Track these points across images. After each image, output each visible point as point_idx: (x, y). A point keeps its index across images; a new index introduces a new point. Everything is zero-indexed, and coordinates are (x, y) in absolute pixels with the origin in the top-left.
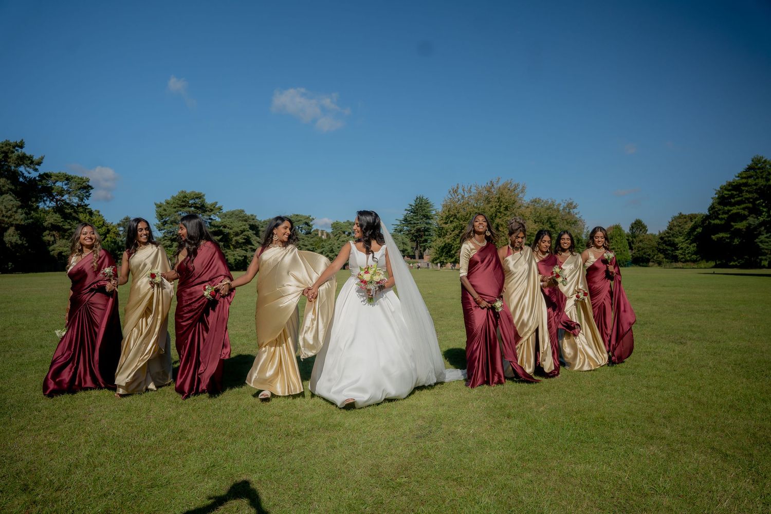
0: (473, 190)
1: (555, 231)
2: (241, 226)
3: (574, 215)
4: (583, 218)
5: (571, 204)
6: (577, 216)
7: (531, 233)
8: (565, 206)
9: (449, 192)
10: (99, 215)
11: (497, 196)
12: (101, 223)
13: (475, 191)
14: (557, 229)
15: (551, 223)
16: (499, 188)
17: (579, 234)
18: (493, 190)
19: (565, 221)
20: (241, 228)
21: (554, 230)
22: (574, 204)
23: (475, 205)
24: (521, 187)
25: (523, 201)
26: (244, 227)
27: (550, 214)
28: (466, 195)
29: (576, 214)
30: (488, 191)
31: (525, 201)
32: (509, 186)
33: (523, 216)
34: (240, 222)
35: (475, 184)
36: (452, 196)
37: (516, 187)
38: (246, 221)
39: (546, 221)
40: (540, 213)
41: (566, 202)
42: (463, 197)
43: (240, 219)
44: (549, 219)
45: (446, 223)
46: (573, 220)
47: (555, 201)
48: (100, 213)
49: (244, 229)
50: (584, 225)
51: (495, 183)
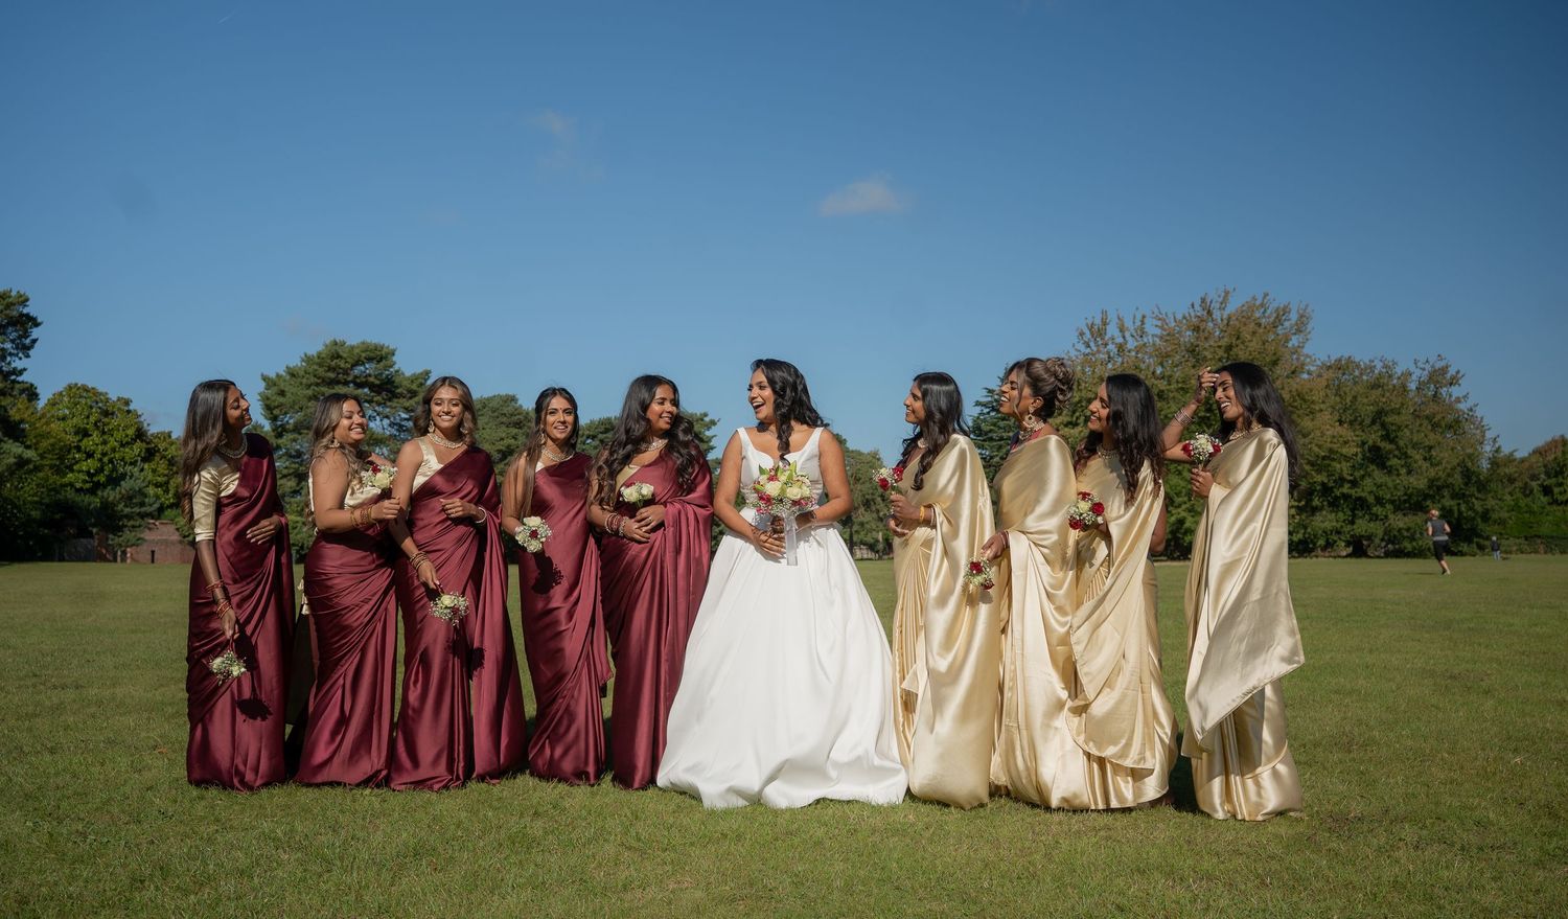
0: (1152, 328)
1: (1398, 448)
2: (502, 439)
3: (1450, 406)
4: (1479, 413)
5: (1444, 370)
6: (1462, 406)
7: (1331, 451)
8: (1425, 376)
9: (1082, 334)
10: (129, 412)
11: (1224, 342)
12: (131, 432)
13: (1158, 332)
14: (1401, 443)
15: (1383, 426)
16: (1229, 319)
17: (1470, 456)
18: (1211, 325)
19: (1425, 422)
20: (501, 446)
21: (1393, 447)
22: (1452, 371)
23: (1159, 371)
24: (1294, 317)
25: (1302, 358)
26: (507, 442)
27: (1384, 400)
28: (1131, 344)
29: (1458, 400)
30: (1196, 329)
31: (1307, 356)
32: (1257, 315)
33: (1305, 401)
34: (504, 428)
35: (1156, 311)
36: (1088, 346)
37: (1281, 314)
38: (518, 425)
39: (1368, 421)
40: (1355, 397)
41: (1428, 367)
42: (1121, 348)
43: (505, 419)
44: (1379, 416)
45: (1075, 425)
46: (1450, 418)
47: (1395, 363)
48: (131, 408)
49: (508, 446)
50: (1483, 432)
51: (1216, 305)
